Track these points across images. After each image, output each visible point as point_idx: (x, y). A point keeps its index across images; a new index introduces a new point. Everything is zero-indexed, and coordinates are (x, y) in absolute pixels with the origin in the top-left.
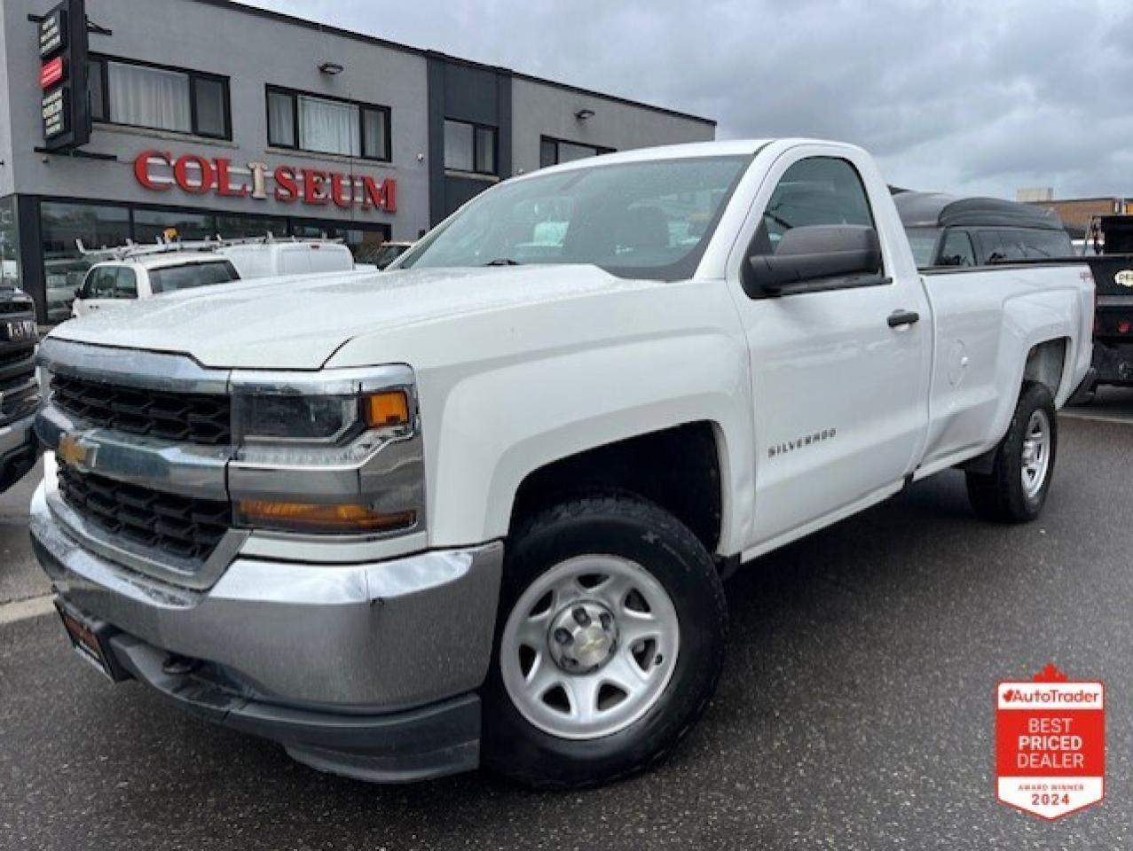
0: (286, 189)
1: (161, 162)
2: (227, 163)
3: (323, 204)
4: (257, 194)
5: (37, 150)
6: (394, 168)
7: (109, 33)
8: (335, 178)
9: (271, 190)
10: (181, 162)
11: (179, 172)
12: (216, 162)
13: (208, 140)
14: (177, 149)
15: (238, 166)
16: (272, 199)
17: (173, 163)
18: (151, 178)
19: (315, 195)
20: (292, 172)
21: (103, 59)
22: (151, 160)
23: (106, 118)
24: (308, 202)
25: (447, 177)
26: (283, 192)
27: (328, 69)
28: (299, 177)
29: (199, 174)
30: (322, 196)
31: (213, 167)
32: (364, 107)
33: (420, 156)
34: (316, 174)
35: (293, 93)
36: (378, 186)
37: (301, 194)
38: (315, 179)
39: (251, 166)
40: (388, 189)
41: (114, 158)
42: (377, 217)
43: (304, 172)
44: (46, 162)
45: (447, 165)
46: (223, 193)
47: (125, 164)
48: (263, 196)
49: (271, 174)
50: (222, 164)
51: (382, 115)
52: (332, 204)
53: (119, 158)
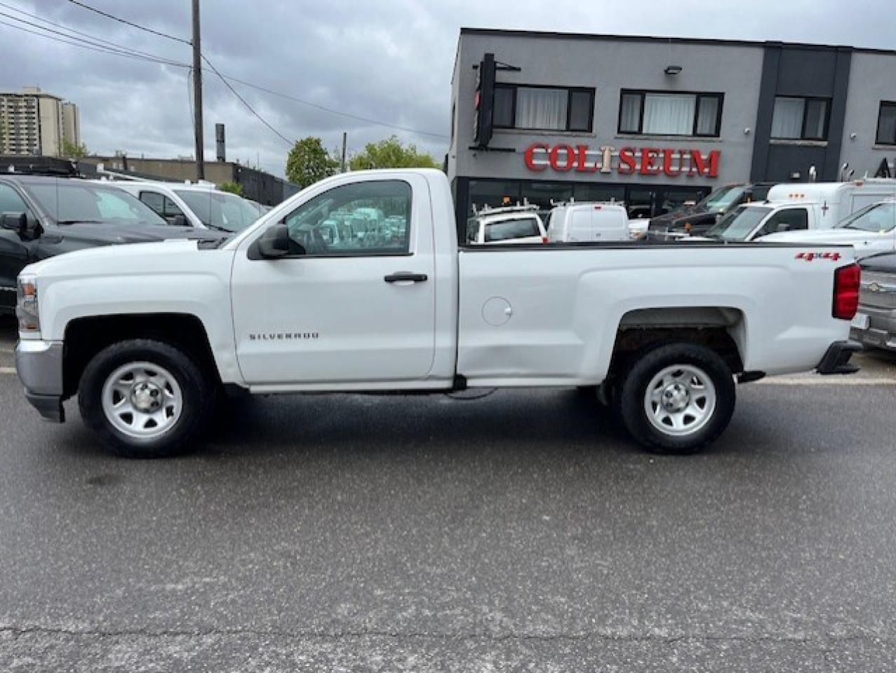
0: (627, 163)
1: (543, 151)
2: (586, 148)
3: (654, 174)
4: (604, 170)
5: (471, 148)
6: (721, 142)
7: (519, 69)
8: (668, 153)
9: (615, 165)
10: (555, 150)
11: (553, 157)
12: (578, 148)
13: (575, 134)
14: (553, 141)
15: (593, 149)
16: (615, 173)
17: (550, 151)
18: (535, 162)
19: (649, 168)
20: (633, 151)
21: (514, 87)
22: (536, 150)
23: (512, 126)
24: (644, 173)
25: (771, 145)
26: (624, 166)
27: (670, 71)
28: (638, 154)
29: (565, 157)
30: (655, 168)
31: (576, 152)
32: (700, 96)
33: (747, 130)
34: (651, 151)
35: (642, 93)
36: (704, 157)
37: (638, 167)
38: (650, 155)
39: (603, 148)
40: (714, 158)
41: (514, 150)
42: (700, 182)
43: (642, 150)
44: (475, 155)
45: (772, 135)
46: (581, 170)
47: (519, 153)
48: (609, 170)
49: (617, 154)
50: (582, 148)
51: (716, 100)
52: (663, 174)
53: (517, 150)
